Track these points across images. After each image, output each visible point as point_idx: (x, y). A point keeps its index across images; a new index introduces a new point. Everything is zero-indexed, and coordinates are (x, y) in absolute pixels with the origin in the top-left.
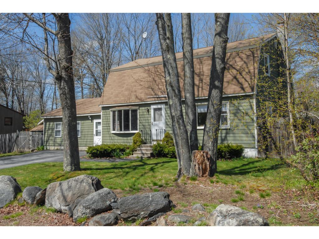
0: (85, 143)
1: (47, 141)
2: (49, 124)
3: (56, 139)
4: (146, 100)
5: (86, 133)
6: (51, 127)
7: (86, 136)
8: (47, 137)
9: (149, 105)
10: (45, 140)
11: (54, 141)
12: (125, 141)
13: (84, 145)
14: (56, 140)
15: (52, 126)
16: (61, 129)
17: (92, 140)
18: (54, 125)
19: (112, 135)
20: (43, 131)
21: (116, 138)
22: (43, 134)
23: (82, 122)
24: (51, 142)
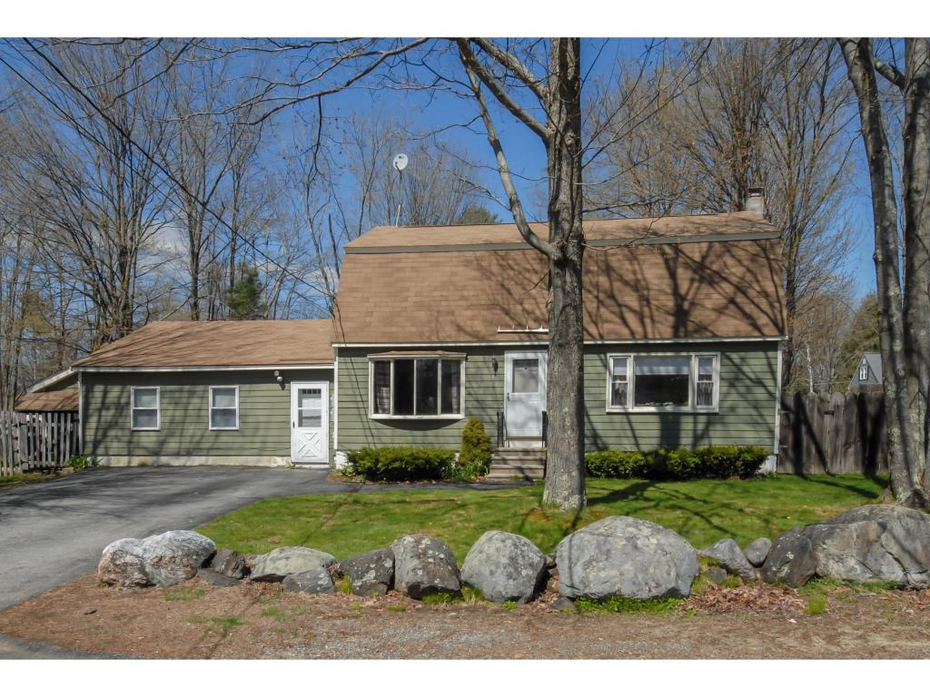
0: (257, 445)
1: (96, 444)
2: (105, 393)
3: (136, 434)
4: (491, 339)
5: (262, 419)
6: (116, 400)
7: (262, 426)
8: (97, 429)
9: (500, 350)
10: (90, 438)
11: (130, 442)
12: (419, 440)
13: (255, 452)
14: (135, 439)
15: (120, 398)
16: (157, 406)
17: (285, 439)
18: (125, 395)
19: (372, 425)
20: (77, 412)
21: (388, 431)
22: (78, 421)
23: (247, 387)
24: (115, 445)
